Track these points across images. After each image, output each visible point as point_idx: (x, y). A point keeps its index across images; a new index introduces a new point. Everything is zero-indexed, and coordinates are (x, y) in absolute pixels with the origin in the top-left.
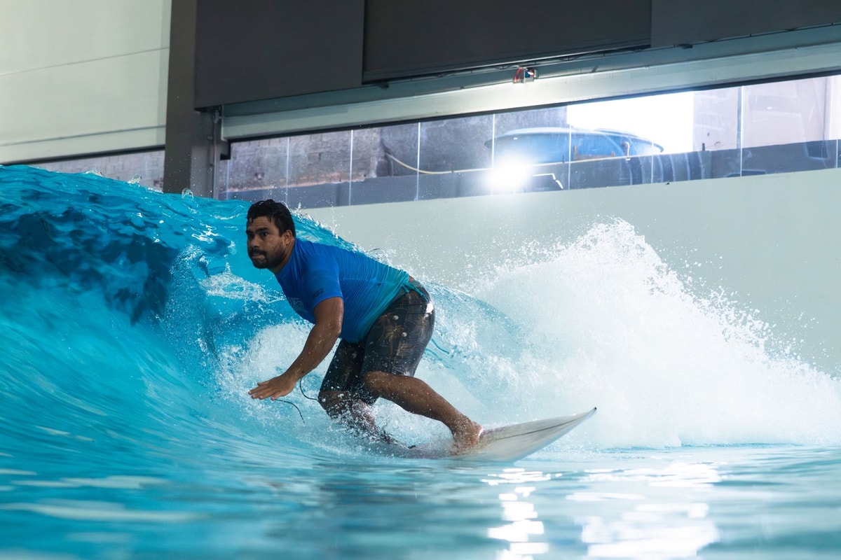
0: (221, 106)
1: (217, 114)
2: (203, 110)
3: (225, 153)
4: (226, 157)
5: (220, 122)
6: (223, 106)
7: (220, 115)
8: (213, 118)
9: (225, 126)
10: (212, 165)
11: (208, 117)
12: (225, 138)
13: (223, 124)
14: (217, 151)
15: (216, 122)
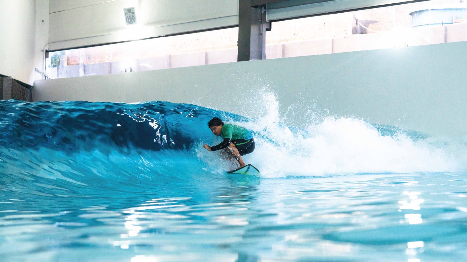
0: (265, 5)
1: (263, 8)
2: (256, 7)
3: (268, 28)
4: (269, 29)
5: (265, 12)
6: (266, 5)
7: (265, 9)
8: (261, 10)
9: (268, 14)
10: (262, 34)
11: (259, 10)
12: (268, 20)
13: (266, 13)
14: (264, 27)
15: (263, 12)
